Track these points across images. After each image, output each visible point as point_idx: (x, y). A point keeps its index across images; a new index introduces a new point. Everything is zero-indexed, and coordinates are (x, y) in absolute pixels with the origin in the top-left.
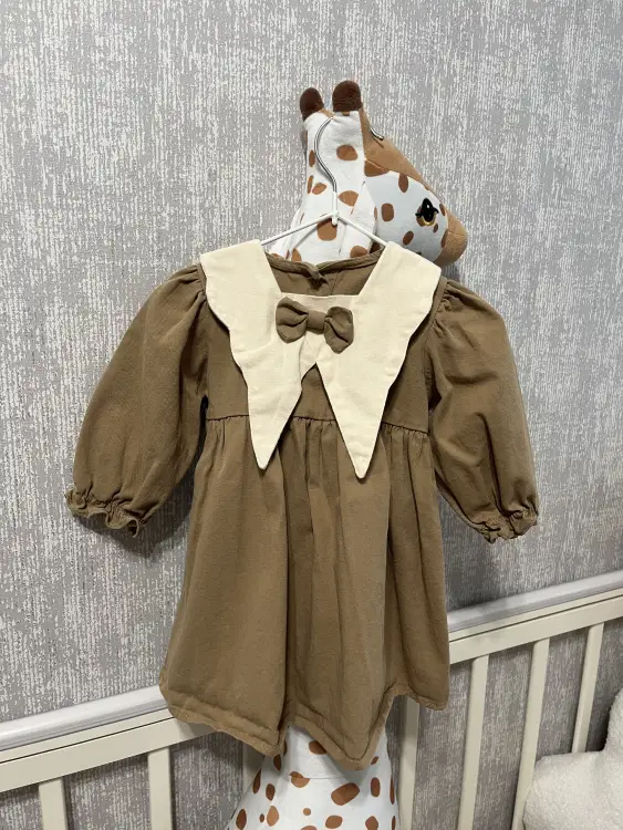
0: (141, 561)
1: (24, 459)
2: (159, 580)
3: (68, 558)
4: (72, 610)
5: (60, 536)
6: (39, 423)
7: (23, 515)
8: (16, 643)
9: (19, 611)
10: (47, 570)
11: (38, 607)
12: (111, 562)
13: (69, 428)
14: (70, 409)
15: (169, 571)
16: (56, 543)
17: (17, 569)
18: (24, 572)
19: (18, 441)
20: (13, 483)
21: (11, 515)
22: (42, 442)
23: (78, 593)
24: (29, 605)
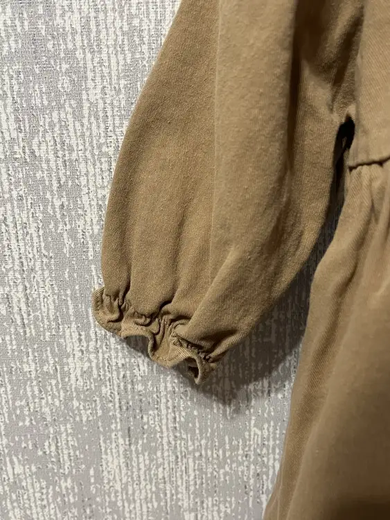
0: (217, 408)
1: (32, 230)
2: (244, 440)
3: (104, 390)
4: (112, 462)
5: (92, 356)
6: (49, 169)
7: (36, 318)
8: (38, 495)
9: (40, 453)
10: (76, 403)
11: (66, 452)
12: (170, 404)
13: (99, 181)
14: (100, 147)
15: (262, 429)
16: (87, 365)
17: (34, 396)
18: (44, 402)
19: (20, 198)
20: (17, 267)
21: (18, 317)
22: (57, 203)
23: (121, 441)
24: (53, 448)
